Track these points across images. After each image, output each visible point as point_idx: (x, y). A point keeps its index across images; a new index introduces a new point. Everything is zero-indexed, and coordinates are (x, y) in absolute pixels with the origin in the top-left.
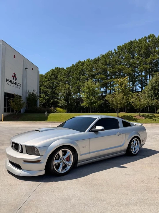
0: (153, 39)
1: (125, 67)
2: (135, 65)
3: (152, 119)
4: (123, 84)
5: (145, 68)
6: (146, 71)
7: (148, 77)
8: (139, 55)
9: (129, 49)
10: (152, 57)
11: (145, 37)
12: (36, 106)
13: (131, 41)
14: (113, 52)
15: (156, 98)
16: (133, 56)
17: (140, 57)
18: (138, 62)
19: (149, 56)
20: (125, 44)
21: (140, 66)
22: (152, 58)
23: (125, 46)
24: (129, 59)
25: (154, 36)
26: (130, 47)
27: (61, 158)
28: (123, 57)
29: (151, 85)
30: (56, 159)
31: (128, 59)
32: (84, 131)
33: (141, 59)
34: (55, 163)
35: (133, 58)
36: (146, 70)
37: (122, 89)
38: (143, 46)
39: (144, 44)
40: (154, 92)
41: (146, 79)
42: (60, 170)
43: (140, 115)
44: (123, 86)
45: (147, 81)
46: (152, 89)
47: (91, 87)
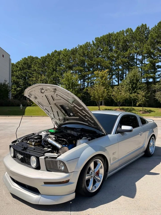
0: (131, 33)
1: (103, 60)
2: (113, 58)
3: (132, 112)
5: (123, 62)
6: (124, 65)
7: (125, 71)
8: (117, 48)
9: (108, 41)
10: (130, 51)
11: (123, 30)
13: (109, 33)
14: (92, 43)
15: (134, 91)
16: (111, 49)
17: (118, 51)
18: (116, 56)
19: (127, 51)
20: (103, 36)
21: (119, 60)
22: (130, 52)
23: (103, 38)
25: (132, 31)
28: (101, 50)
29: (130, 79)
31: (106, 51)
32: (110, 133)
33: (119, 53)
37: (103, 82)
38: (121, 39)
39: (122, 37)
40: (132, 85)
41: (123, 73)
43: (120, 108)
44: (104, 78)
45: (123, 75)
46: (130, 82)
47: (71, 79)
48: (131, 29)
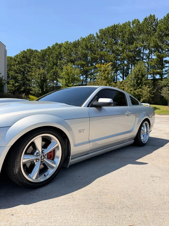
0: (138, 25)
1: (107, 53)
2: (118, 52)
4: (106, 71)
5: (128, 56)
6: (129, 60)
7: (131, 66)
8: (123, 40)
9: (113, 34)
10: (136, 44)
11: (129, 21)
12: (3, 92)
14: (95, 35)
15: (138, 87)
16: (116, 42)
17: (123, 44)
18: (121, 49)
19: (133, 44)
20: (108, 27)
21: (124, 54)
22: (136, 46)
23: (108, 30)
24: (112, 44)
25: (139, 22)
26: (114, 32)
27: (37, 151)
28: (106, 43)
29: (134, 74)
31: (110, 44)
32: (80, 105)
33: (125, 46)
34: (24, 161)
35: (116, 43)
36: (129, 58)
37: (105, 76)
38: (127, 31)
39: (128, 29)
40: (137, 81)
41: (128, 69)
44: (106, 72)
45: (128, 70)
46: (135, 77)
48: (138, 20)
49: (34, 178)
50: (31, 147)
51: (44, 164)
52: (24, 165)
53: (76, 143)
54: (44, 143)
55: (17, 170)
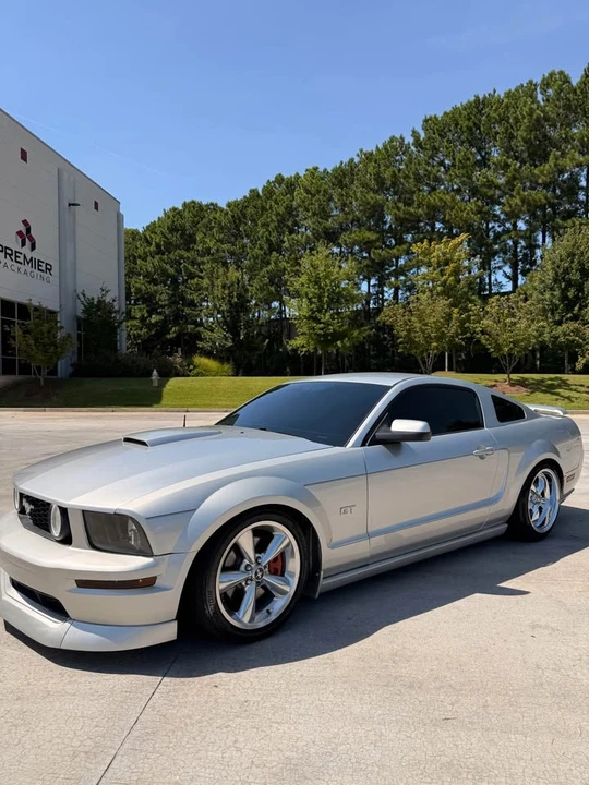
0: (561, 91)
1: (453, 199)
2: (490, 193)
3: (558, 394)
4: (447, 263)
5: (529, 204)
6: (533, 215)
7: (540, 237)
8: (508, 150)
9: (469, 129)
10: (557, 159)
11: (531, 82)
12: (116, 350)
13: (477, 97)
14: (409, 139)
15: (569, 315)
16: (484, 158)
17: (510, 161)
18: (502, 181)
19: (546, 159)
20: (455, 109)
21: (512, 196)
22: (556, 165)
23: (454, 117)
24: (467, 167)
25: (566, 80)
26: (475, 124)
27: (246, 562)
28: (447, 162)
29: (553, 269)
30: (225, 569)
31: (463, 168)
32: (343, 443)
33: (515, 170)
34: (222, 586)
35: (484, 163)
36: (533, 208)
37: (445, 282)
38: (524, 117)
39: (526, 109)
40: (564, 292)
41: (532, 247)
42: (245, 617)
43: (510, 379)
44: (449, 269)
45: (533, 254)
46: (556, 280)
47: (327, 277)
48: (561, 73)
49: (246, 619)
50: (232, 553)
51: (264, 587)
52: (224, 595)
53: (334, 540)
54: (257, 539)
55: (210, 609)
